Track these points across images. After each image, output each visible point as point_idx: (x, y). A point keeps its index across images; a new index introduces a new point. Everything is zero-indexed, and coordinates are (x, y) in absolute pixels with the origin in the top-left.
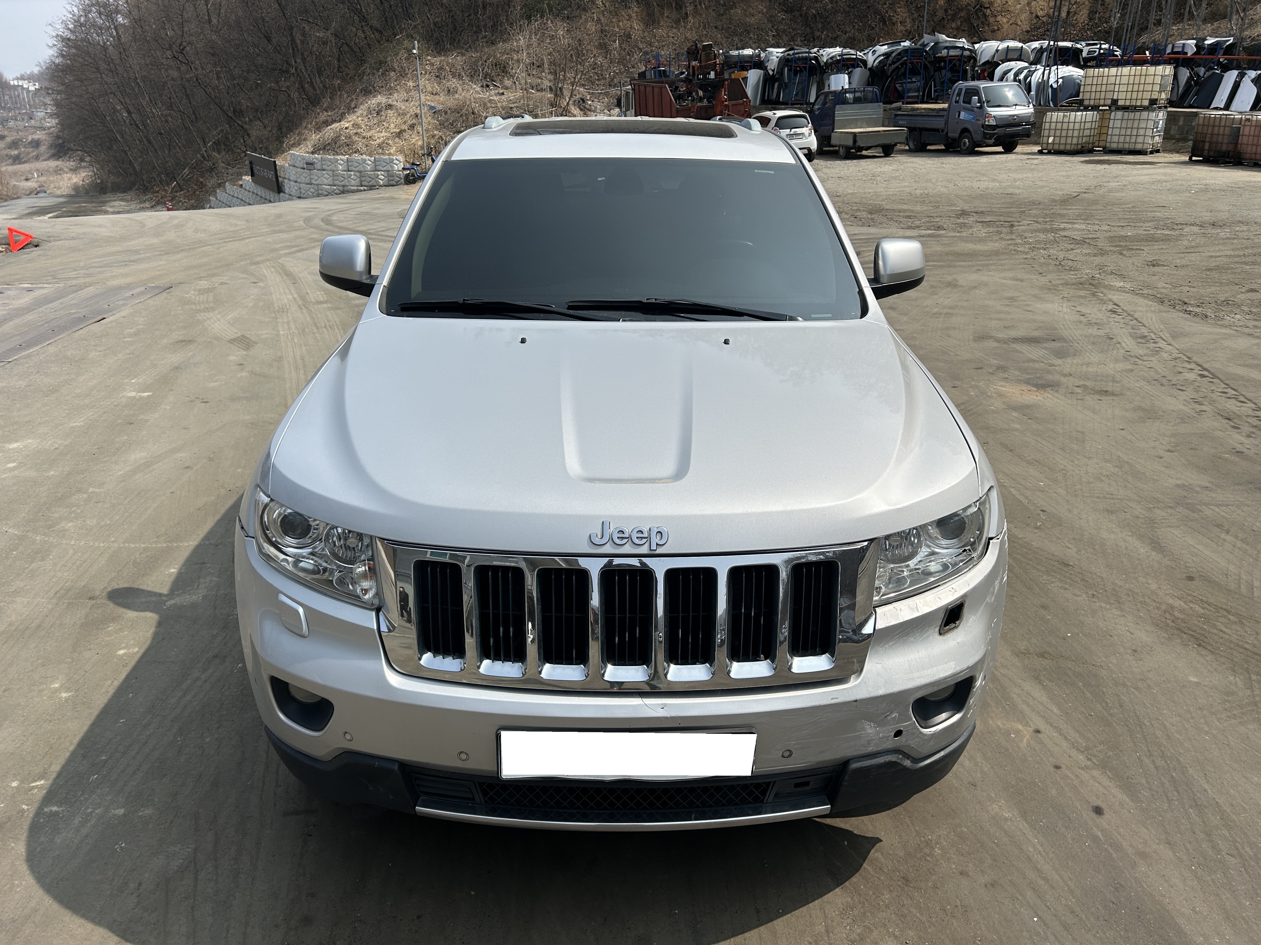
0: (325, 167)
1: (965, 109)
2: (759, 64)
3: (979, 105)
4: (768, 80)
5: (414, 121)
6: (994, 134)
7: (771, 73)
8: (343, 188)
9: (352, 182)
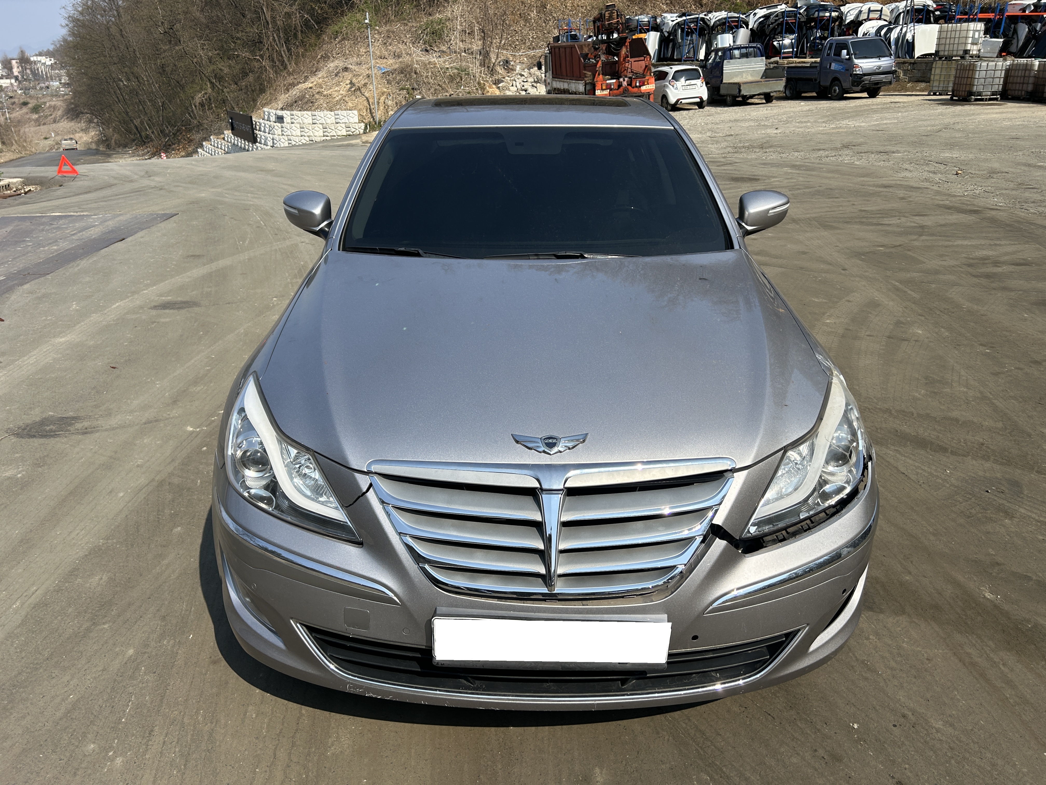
0: (293, 121)
1: (835, 61)
2: (656, 27)
3: (848, 57)
4: (664, 42)
5: (366, 81)
6: (861, 82)
7: (666, 34)
8: (308, 138)
9: (316, 133)
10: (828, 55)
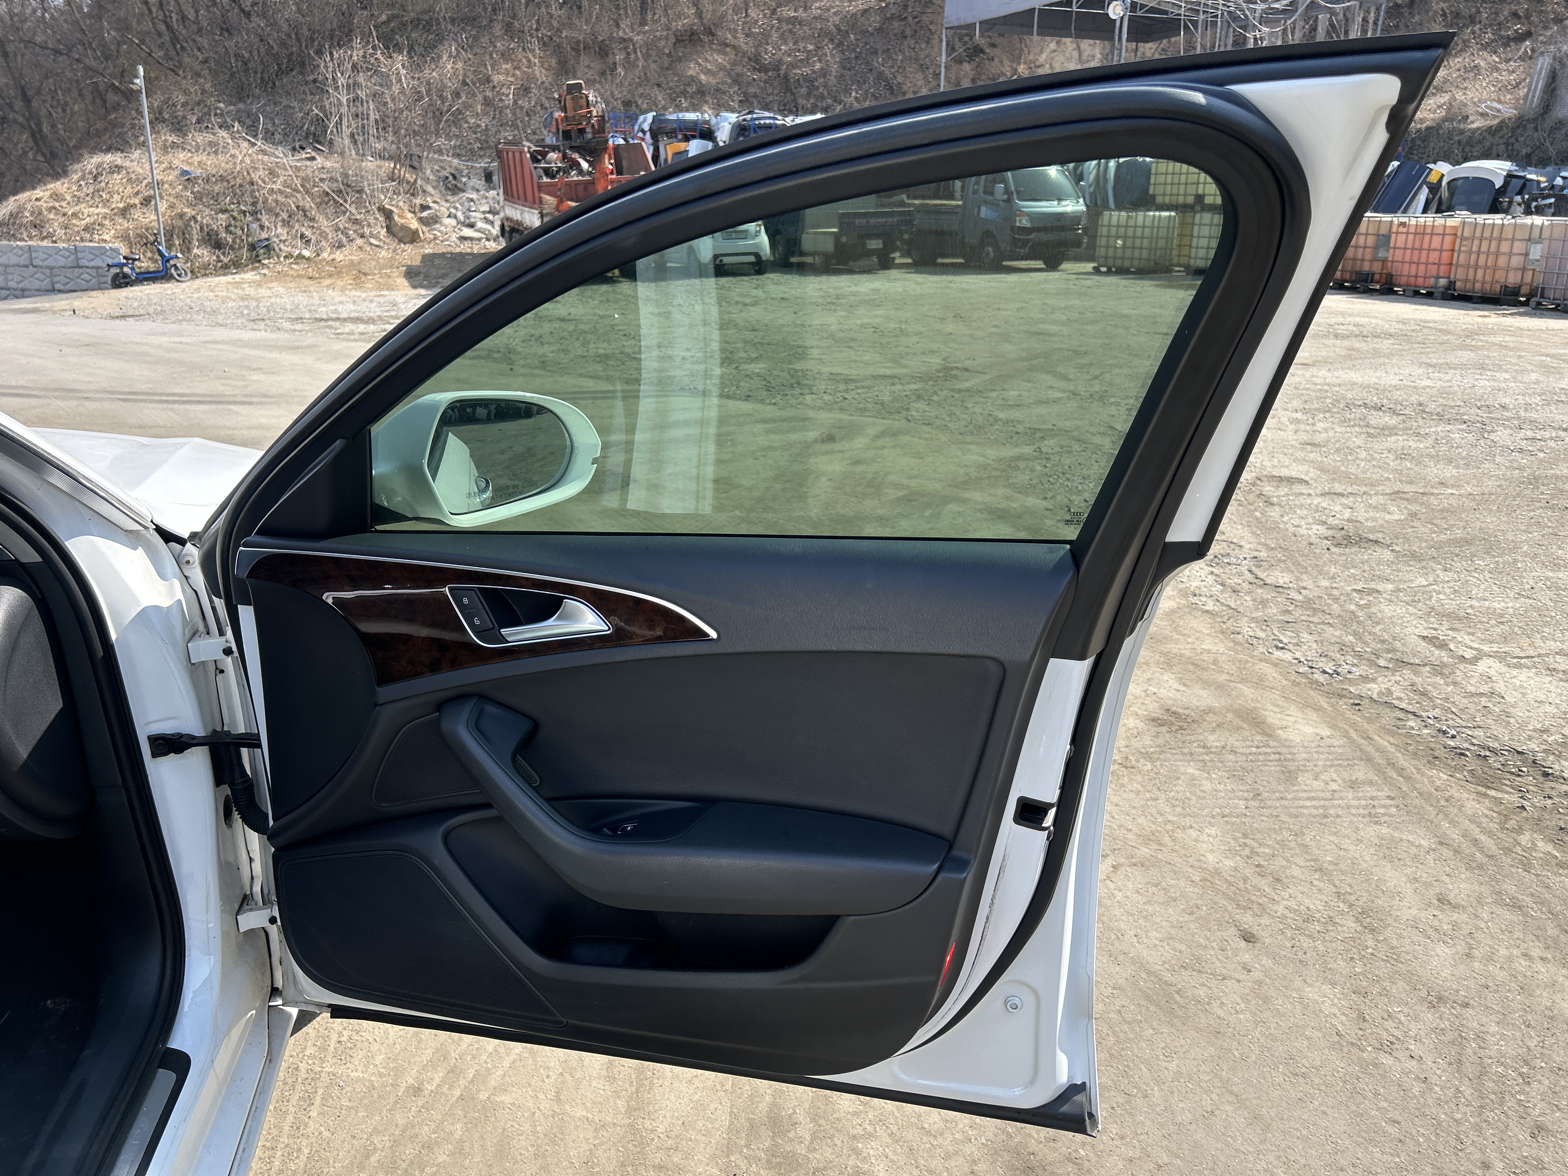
2: (705, 133)
3: (1005, 197)
5: (154, 191)
6: (1028, 241)
8: (22, 293)
9: (37, 284)
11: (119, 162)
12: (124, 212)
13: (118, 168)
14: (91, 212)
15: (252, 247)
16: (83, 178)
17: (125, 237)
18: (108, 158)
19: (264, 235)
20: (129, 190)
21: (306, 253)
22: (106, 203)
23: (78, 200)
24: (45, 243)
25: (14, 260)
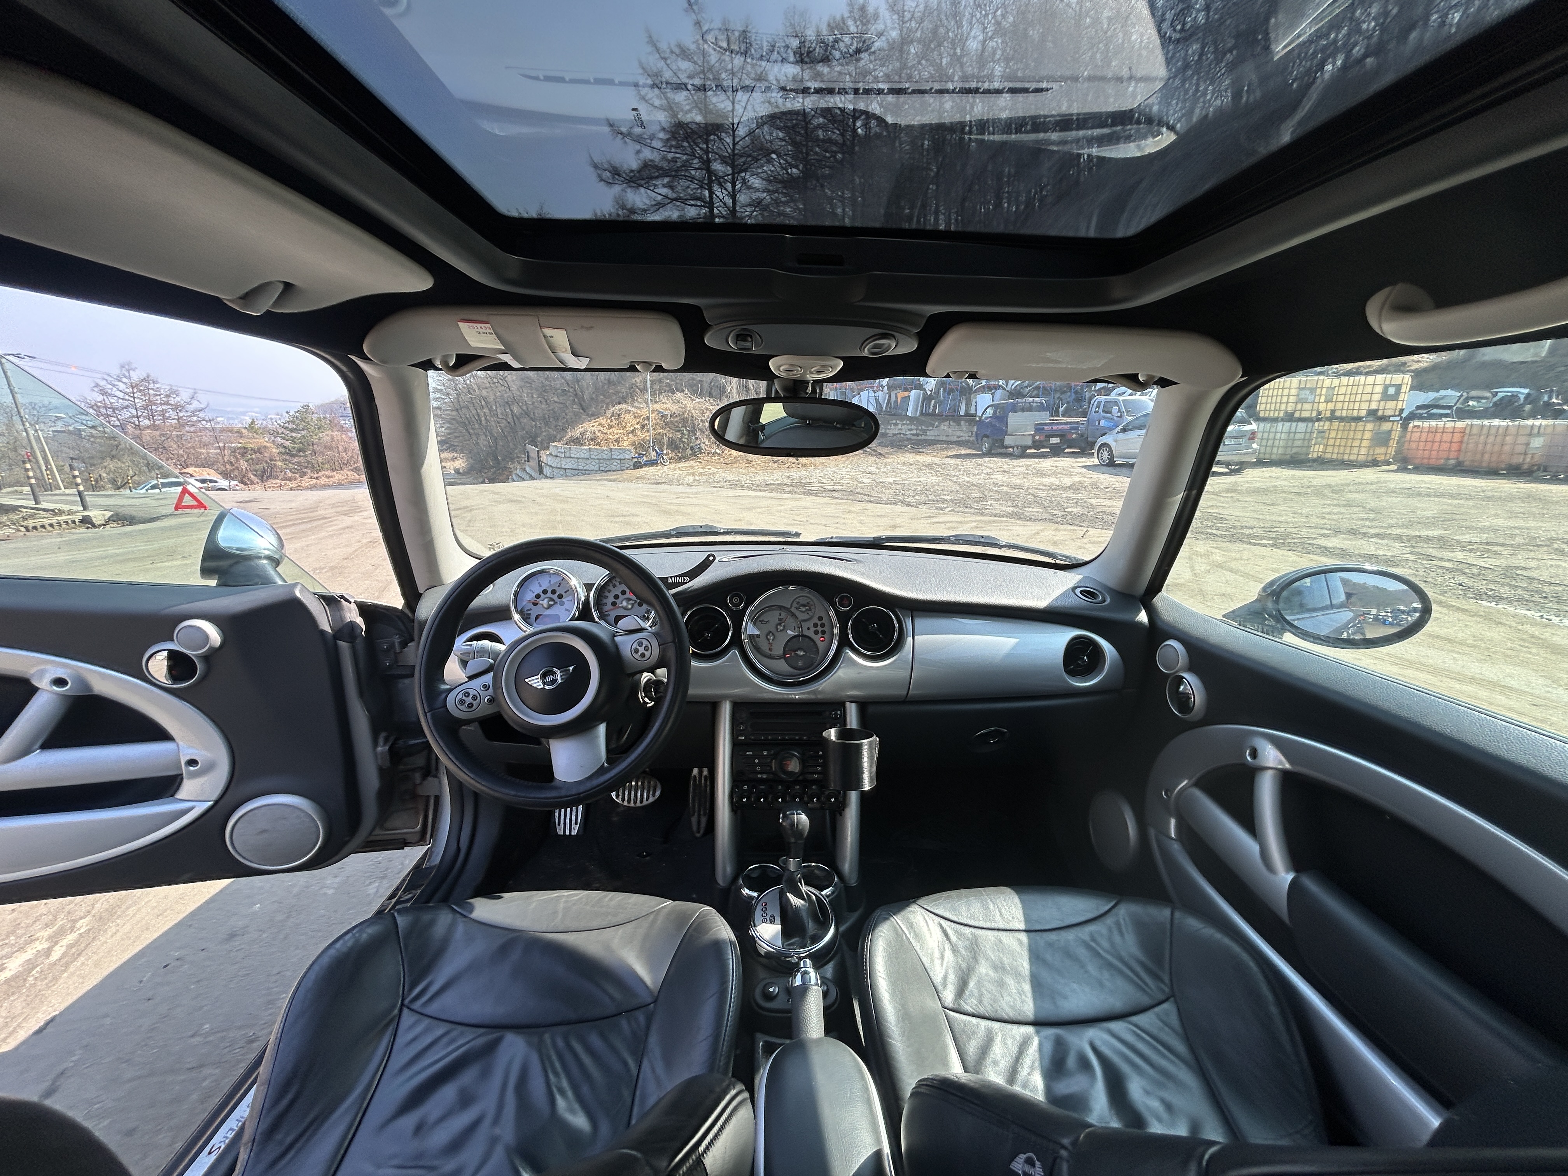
0: (572, 455)
1: (1104, 418)
2: (920, 387)
3: (1119, 414)
4: (927, 399)
5: (646, 422)
7: (929, 393)
8: (585, 472)
9: (592, 468)
10: (1096, 412)
11: (629, 408)
12: (633, 432)
13: (629, 412)
14: (618, 432)
15: (692, 448)
16: (613, 415)
17: (633, 444)
18: (624, 406)
19: (698, 442)
20: (634, 422)
21: (718, 451)
22: (624, 428)
23: (611, 427)
24: (596, 447)
25: (583, 456)
